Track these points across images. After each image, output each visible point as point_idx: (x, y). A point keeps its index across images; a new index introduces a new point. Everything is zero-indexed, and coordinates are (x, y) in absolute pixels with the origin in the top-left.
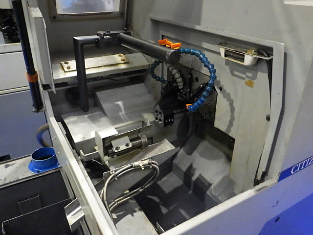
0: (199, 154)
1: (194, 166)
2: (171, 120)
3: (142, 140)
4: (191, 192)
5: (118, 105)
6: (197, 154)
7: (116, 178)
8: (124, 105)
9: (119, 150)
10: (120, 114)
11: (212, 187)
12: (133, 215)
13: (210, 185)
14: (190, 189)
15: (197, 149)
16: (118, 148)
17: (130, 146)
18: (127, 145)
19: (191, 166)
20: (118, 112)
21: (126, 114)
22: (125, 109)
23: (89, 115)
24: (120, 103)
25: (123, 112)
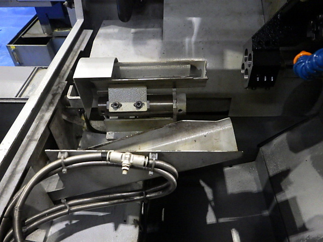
0: (312, 158)
1: (291, 176)
2: (269, 79)
3: (174, 105)
4: (266, 213)
5: (191, 23)
6: (308, 157)
7: (64, 170)
8: (202, 26)
9: (118, 110)
10: (187, 40)
11: (306, 235)
12: (116, 228)
13: (304, 229)
14: (268, 208)
15: (312, 148)
16: (117, 105)
17: (144, 109)
18: (139, 105)
19: (285, 173)
20: (184, 36)
21: (196, 43)
22: (199, 33)
23: (138, 30)
24: (196, 21)
25: (193, 39)
